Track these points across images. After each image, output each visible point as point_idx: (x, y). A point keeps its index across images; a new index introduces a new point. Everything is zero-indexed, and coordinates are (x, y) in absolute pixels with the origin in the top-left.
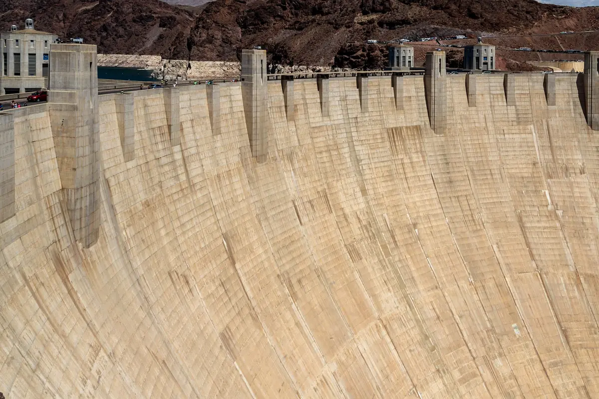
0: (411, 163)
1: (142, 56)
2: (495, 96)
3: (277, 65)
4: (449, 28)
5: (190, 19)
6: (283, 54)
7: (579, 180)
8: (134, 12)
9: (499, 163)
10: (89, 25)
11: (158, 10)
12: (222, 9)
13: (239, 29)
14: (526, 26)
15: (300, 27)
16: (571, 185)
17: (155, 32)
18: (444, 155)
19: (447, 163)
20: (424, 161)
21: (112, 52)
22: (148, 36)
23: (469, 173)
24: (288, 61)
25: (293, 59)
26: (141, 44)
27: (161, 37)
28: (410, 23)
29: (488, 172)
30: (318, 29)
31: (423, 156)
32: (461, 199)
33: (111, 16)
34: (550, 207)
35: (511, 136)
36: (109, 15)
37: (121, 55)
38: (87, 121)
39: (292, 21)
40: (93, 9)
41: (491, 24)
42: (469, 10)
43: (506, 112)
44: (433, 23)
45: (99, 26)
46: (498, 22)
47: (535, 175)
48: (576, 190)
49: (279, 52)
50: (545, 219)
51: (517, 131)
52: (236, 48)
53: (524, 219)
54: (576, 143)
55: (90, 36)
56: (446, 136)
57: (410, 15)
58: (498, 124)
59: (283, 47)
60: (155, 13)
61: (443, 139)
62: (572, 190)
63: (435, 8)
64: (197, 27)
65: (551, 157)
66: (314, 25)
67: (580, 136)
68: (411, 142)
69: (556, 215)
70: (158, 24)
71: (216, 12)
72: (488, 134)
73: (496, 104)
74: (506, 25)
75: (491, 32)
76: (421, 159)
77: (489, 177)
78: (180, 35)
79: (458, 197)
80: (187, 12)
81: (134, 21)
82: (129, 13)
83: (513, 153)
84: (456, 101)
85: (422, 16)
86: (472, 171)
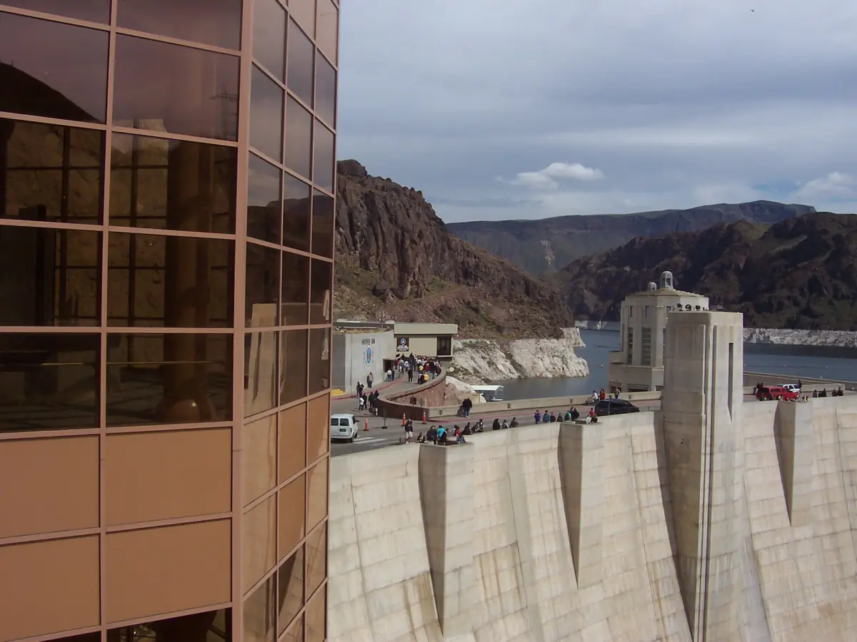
38: (722, 445)
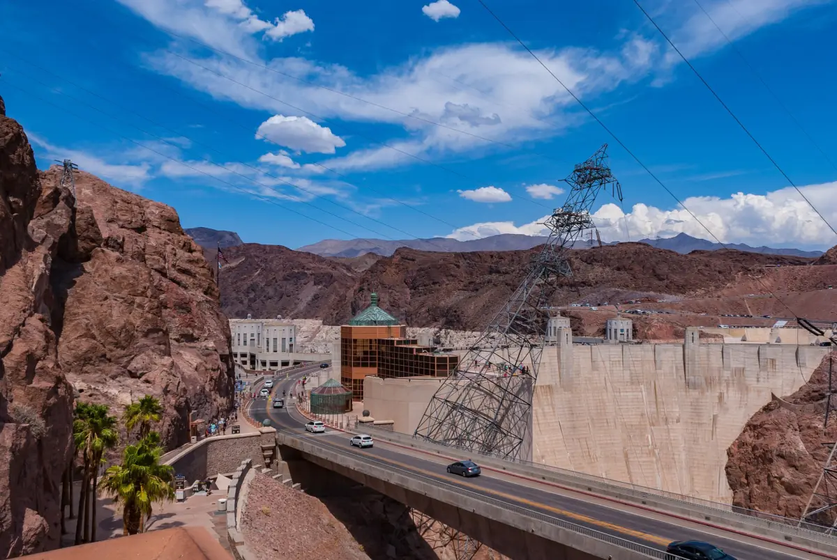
0: (544, 413)
1: (295, 320)
2: (614, 363)
3: (449, 330)
4: (631, 291)
5: (348, 274)
6: (456, 318)
7: (674, 427)
8: (284, 269)
9: (614, 414)
10: (234, 286)
11: (312, 265)
12: (388, 268)
13: (408, 290)
14: (717, 287)
15: (474, 287)
16: (668, 431)
17: (308, 292)
18: (571, 407)
19: (573, 414)
20: (554, 412)
21: (261, 317)
22: (300, 297)
23: (590, 421)
24: (461, 327)
25: (466, 324)
26: (293, 306)
27: (316, 297)
28: (590, 285)
29: (605, 421)
30: (493, 291)
31: (553, 408)
32: (581, 440)
33: (259, 275)
34: (650, 447)
35: (625, 394)
36: (256, 273)
37: (271, 320)
39: (466, 282)
40: (237, 266)
41: (677, 286)
42: (654, 271)
43: (622, 375)
44: (613, 286)
45: (245, 287)
46: (685, 284)
47: (642, 423)
48: (671, 434)
49: (452, 316)
50: (645, 455)
51: (630, 390)
52: (404, 312)
53: (629, 456)
54: (676, 400)
55: (236, 298)
56: (572, 393)
57: (591, 276)
58: (615, 385)
59: (455, 312)
60: (308, 269)
61: (570, 396)
62: (669, 434)
63: (618, 269)
64: (361, 290)
65: (655, 410)
66: (490, 286)
67: (679, 393)
68: (544, 397)
69: (654, 452)
70: (312, 283)
71: (382, 272)
72: (607, 391)
73: (614, 369)
74: (694, 287)
75: (676, 295)
76: (551, 410)
77: (605, 424)
78: (343, 298)
79: (579, 439)
80: (344, 265)
81: (285, 279)
82: (279, 270)
83: (626, 407)
84: (582, 366)
85: (603, 278)
86: (592, 419)
